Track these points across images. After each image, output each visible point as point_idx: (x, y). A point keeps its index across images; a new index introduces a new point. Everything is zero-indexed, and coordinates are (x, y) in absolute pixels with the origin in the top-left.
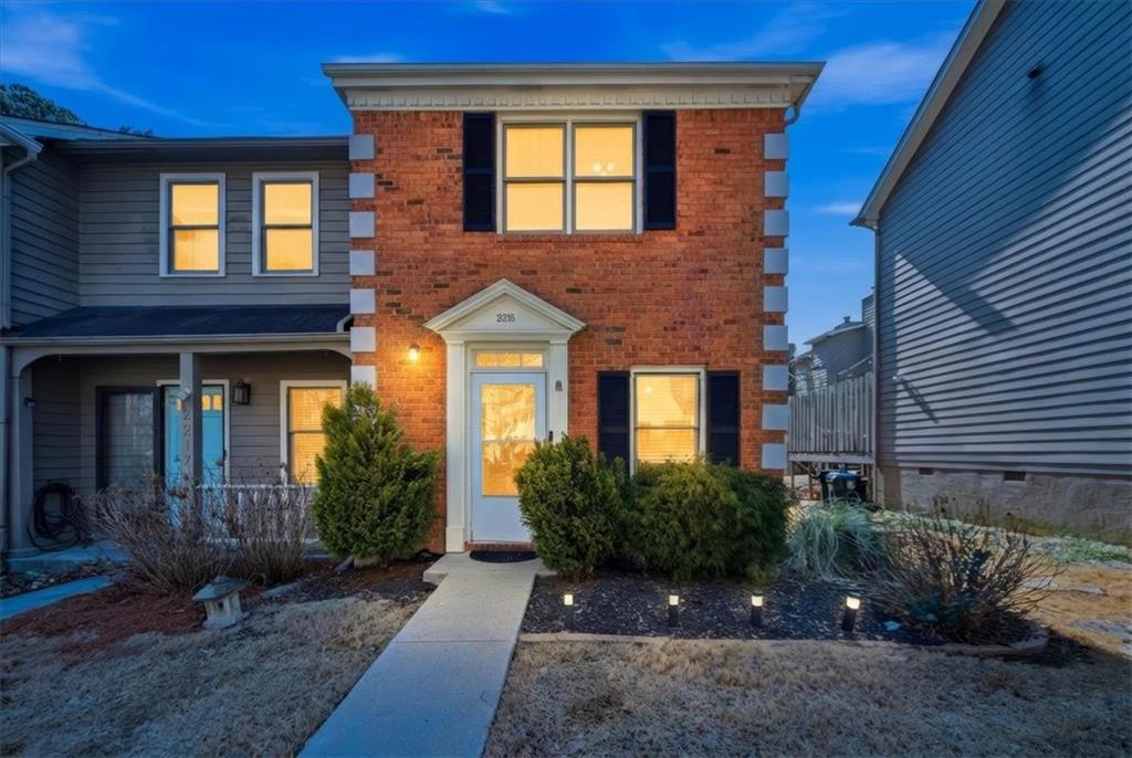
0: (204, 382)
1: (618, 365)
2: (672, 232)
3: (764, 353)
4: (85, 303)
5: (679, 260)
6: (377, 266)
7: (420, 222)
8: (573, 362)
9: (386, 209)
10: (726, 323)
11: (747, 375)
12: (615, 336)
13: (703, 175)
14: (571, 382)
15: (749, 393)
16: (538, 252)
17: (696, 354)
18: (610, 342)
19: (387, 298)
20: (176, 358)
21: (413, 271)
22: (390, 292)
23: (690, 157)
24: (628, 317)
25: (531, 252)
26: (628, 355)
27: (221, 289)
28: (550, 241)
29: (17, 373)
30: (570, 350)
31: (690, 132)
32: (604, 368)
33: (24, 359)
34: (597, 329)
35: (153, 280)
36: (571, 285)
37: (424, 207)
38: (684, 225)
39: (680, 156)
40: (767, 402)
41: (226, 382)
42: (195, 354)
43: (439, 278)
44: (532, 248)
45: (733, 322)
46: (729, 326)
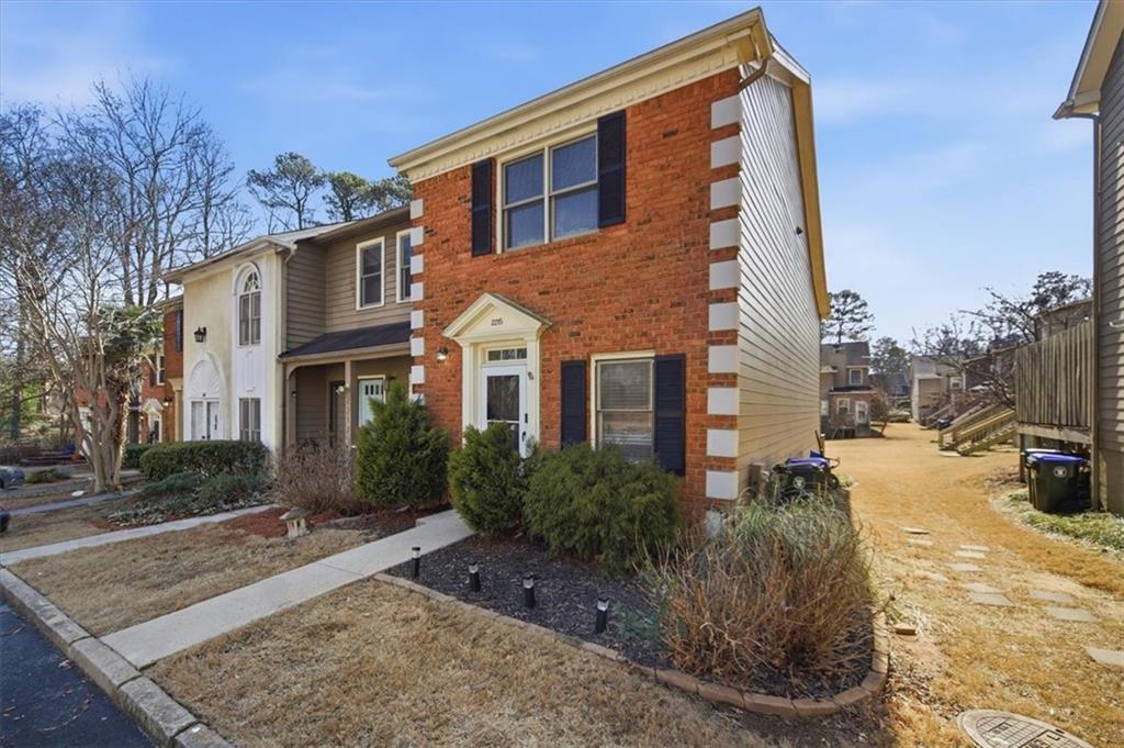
0: (360, 377)
1: (578, 356)
2: (623, 226)
3: (711, 334)
4: (329, 330)
5: (628, 250)
6: (424, 293)
7: (447, 256)
8: (544, 354)
9: (430, 250)
10: (673, 305)
11: (694, 358)
12: (575, 329)
13: (651, 163)
14: (542, 372)
15: (696, 376)
16: (520, 264)
17: (644, 339)
18: (572, 334)
19: (430, 315)
20: (343, 364)
21: (444, 293)
22: (433, 311)
23: (639, 149)
24: (586, 310)
25: (514, 265)
26: (585, 345)
27: (380, 315)
28: (528, 254)
29: (287, 378)
30: (541, 344)
31: (640, 125)
32: (567, 358)
33: (291, 369)
34: (561, 323)
35: (354, 313)
36: (542, 288)
37: (451, 244)
38: (633, 216)
39: (631, 151)
40: (713, 384)
41: (384, 376)
42: (352, 362)
43: (458, 295)
44: (515, 261)
45: (679, 304)
46: (674, 310)
